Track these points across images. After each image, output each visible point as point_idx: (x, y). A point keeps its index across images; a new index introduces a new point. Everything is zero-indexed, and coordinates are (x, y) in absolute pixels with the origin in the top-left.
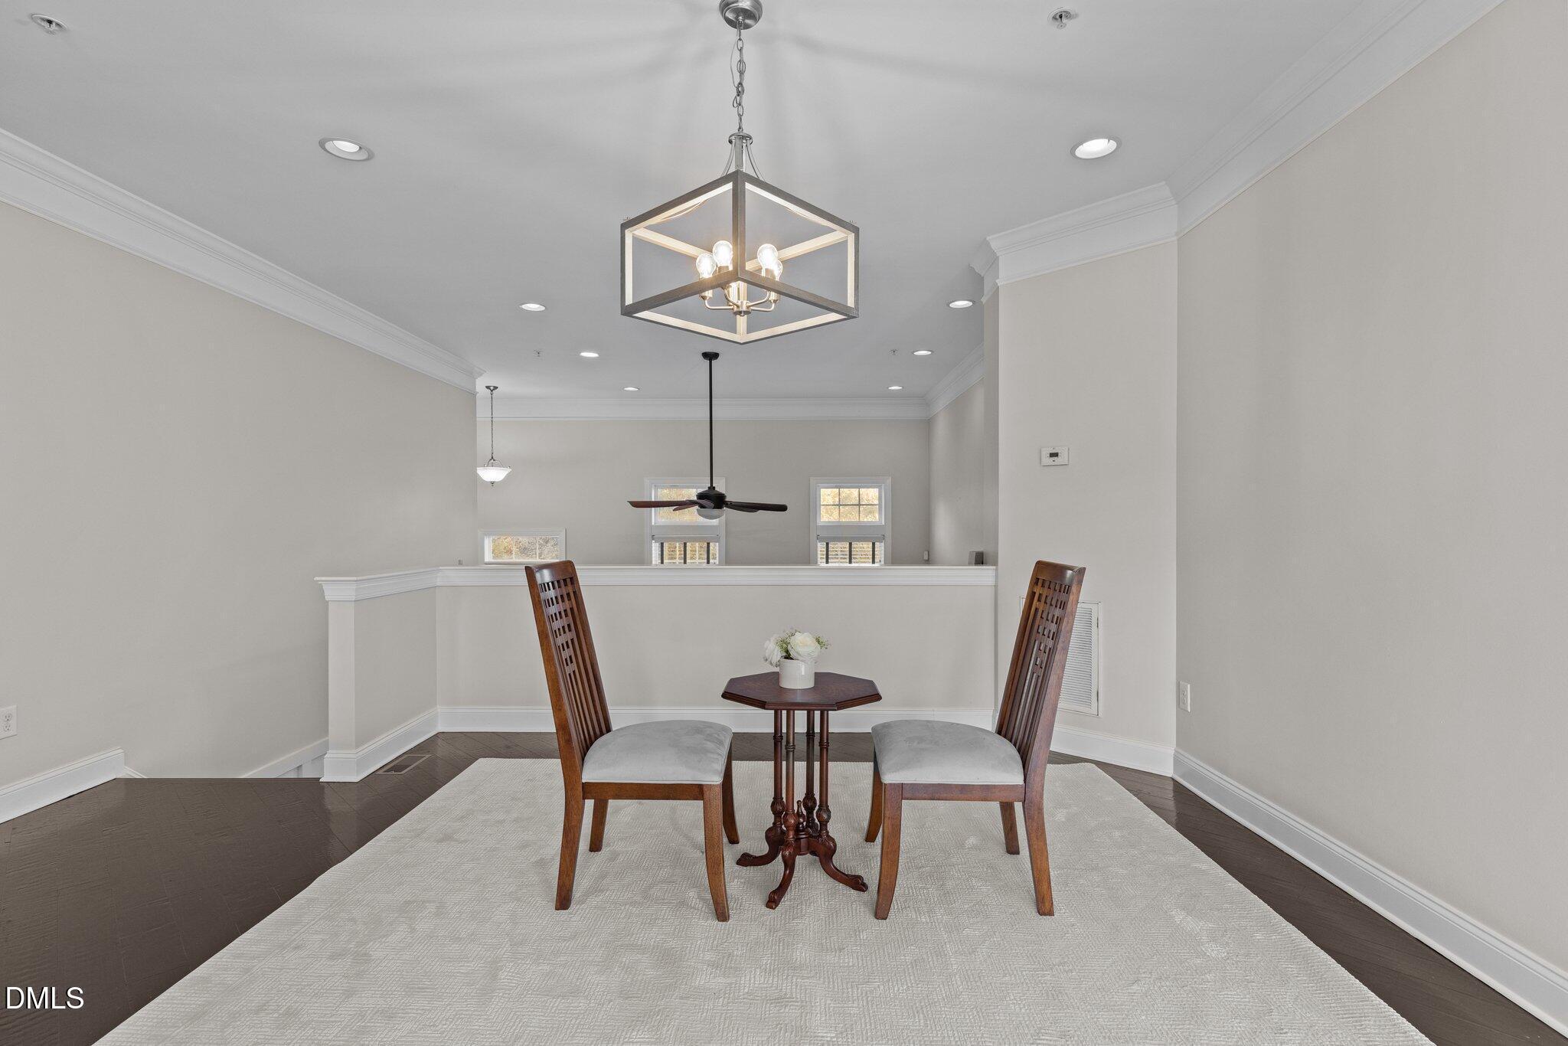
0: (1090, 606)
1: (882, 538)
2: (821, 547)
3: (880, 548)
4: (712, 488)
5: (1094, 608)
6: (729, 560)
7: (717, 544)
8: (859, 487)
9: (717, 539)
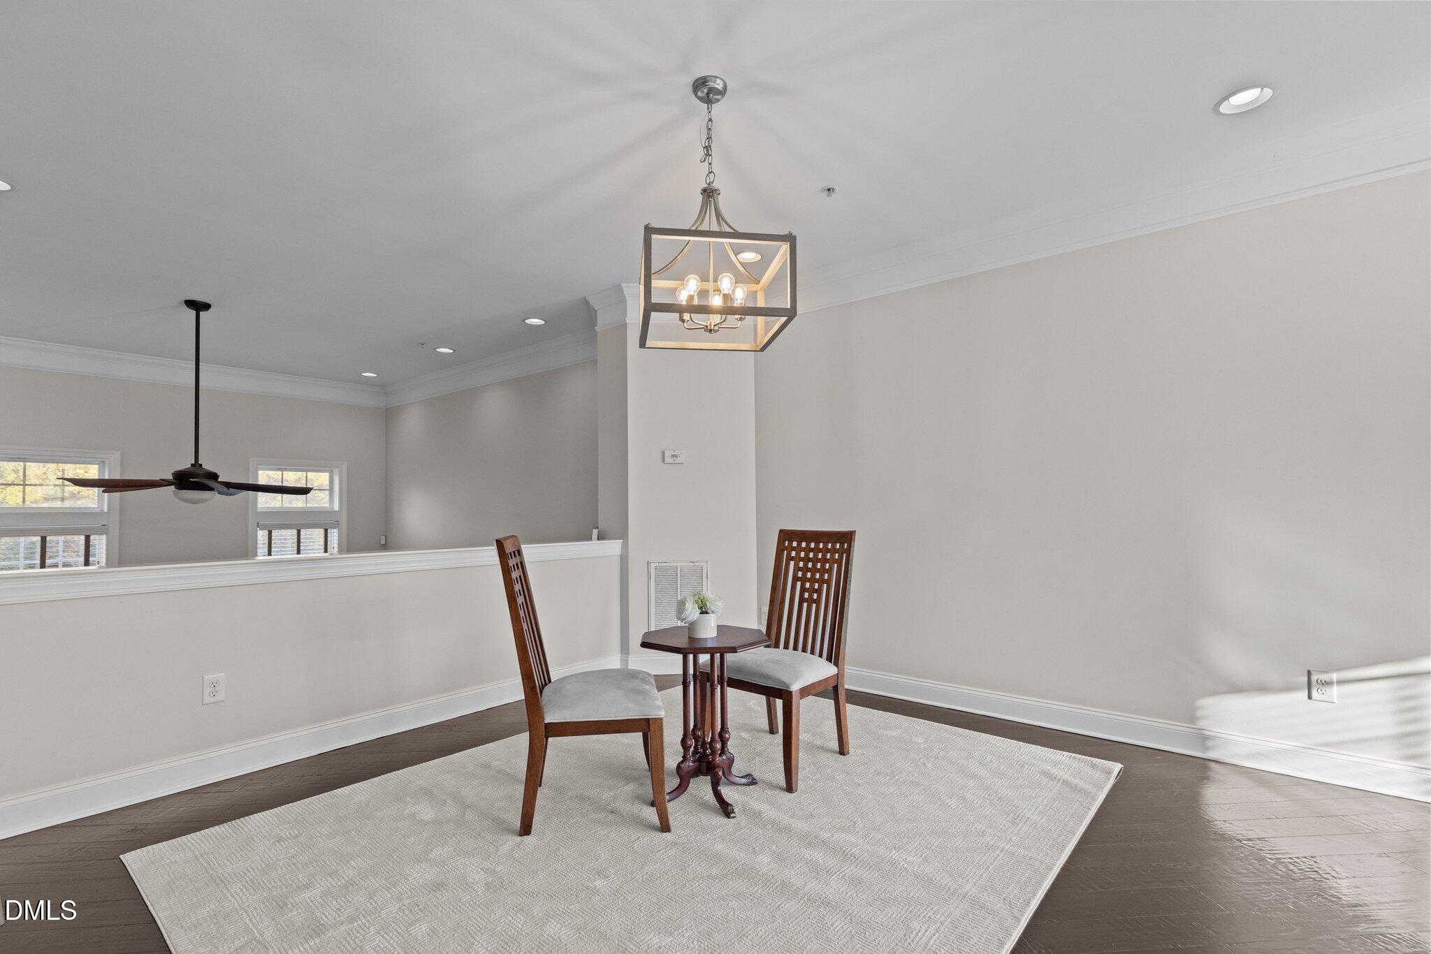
0: (702, 564)
1: (336, 524)
2: (262, 535)
3: (334, 535)
4: (196, 464)
5: (704, 565)
6: (120, 558)
7: (104, 537)
8: (307, 471)
9: (103, 530)
